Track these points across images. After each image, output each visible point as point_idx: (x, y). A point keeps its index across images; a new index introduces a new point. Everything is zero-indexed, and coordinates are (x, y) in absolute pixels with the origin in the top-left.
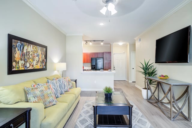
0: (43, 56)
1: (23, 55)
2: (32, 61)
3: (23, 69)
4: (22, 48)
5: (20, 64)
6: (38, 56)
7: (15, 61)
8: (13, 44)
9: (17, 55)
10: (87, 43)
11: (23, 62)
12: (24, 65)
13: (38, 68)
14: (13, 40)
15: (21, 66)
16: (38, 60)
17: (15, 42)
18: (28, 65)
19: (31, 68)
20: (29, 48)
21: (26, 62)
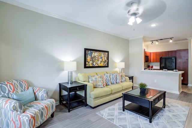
0: (106, 58)
1: (92, 58)
2: (97, 61)
3: (92, 66)
4: (91, 54)
5: (90, 63)
6: (101, 58)
7: (88, 62)
8: (87, 53)
9: (89, 58)
10: (153, 42)
11: (92, 62)
12: (92, 64)
13: (102, 66)
14: (87, 51)
15: (90, 64)
16: (101, 61)
17: (87, 52)
18: (95, 64)
19: (96, 65)
20: (95, 54)
21: (93, 62)
